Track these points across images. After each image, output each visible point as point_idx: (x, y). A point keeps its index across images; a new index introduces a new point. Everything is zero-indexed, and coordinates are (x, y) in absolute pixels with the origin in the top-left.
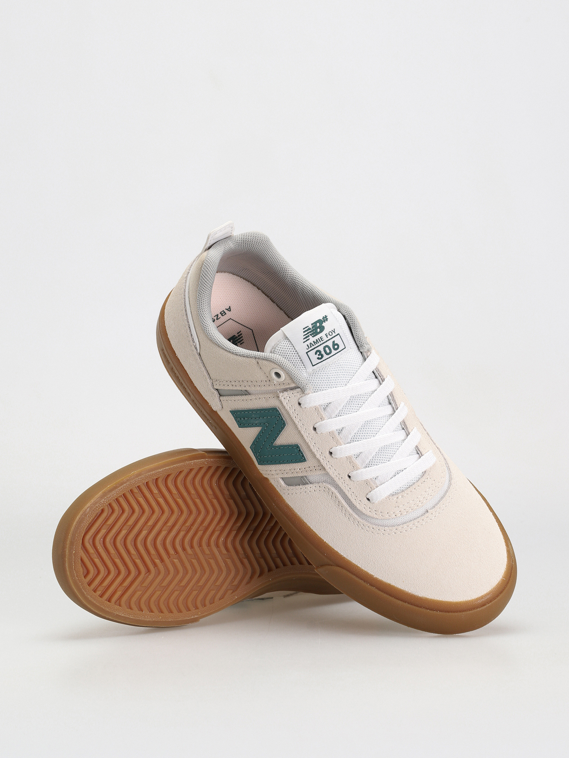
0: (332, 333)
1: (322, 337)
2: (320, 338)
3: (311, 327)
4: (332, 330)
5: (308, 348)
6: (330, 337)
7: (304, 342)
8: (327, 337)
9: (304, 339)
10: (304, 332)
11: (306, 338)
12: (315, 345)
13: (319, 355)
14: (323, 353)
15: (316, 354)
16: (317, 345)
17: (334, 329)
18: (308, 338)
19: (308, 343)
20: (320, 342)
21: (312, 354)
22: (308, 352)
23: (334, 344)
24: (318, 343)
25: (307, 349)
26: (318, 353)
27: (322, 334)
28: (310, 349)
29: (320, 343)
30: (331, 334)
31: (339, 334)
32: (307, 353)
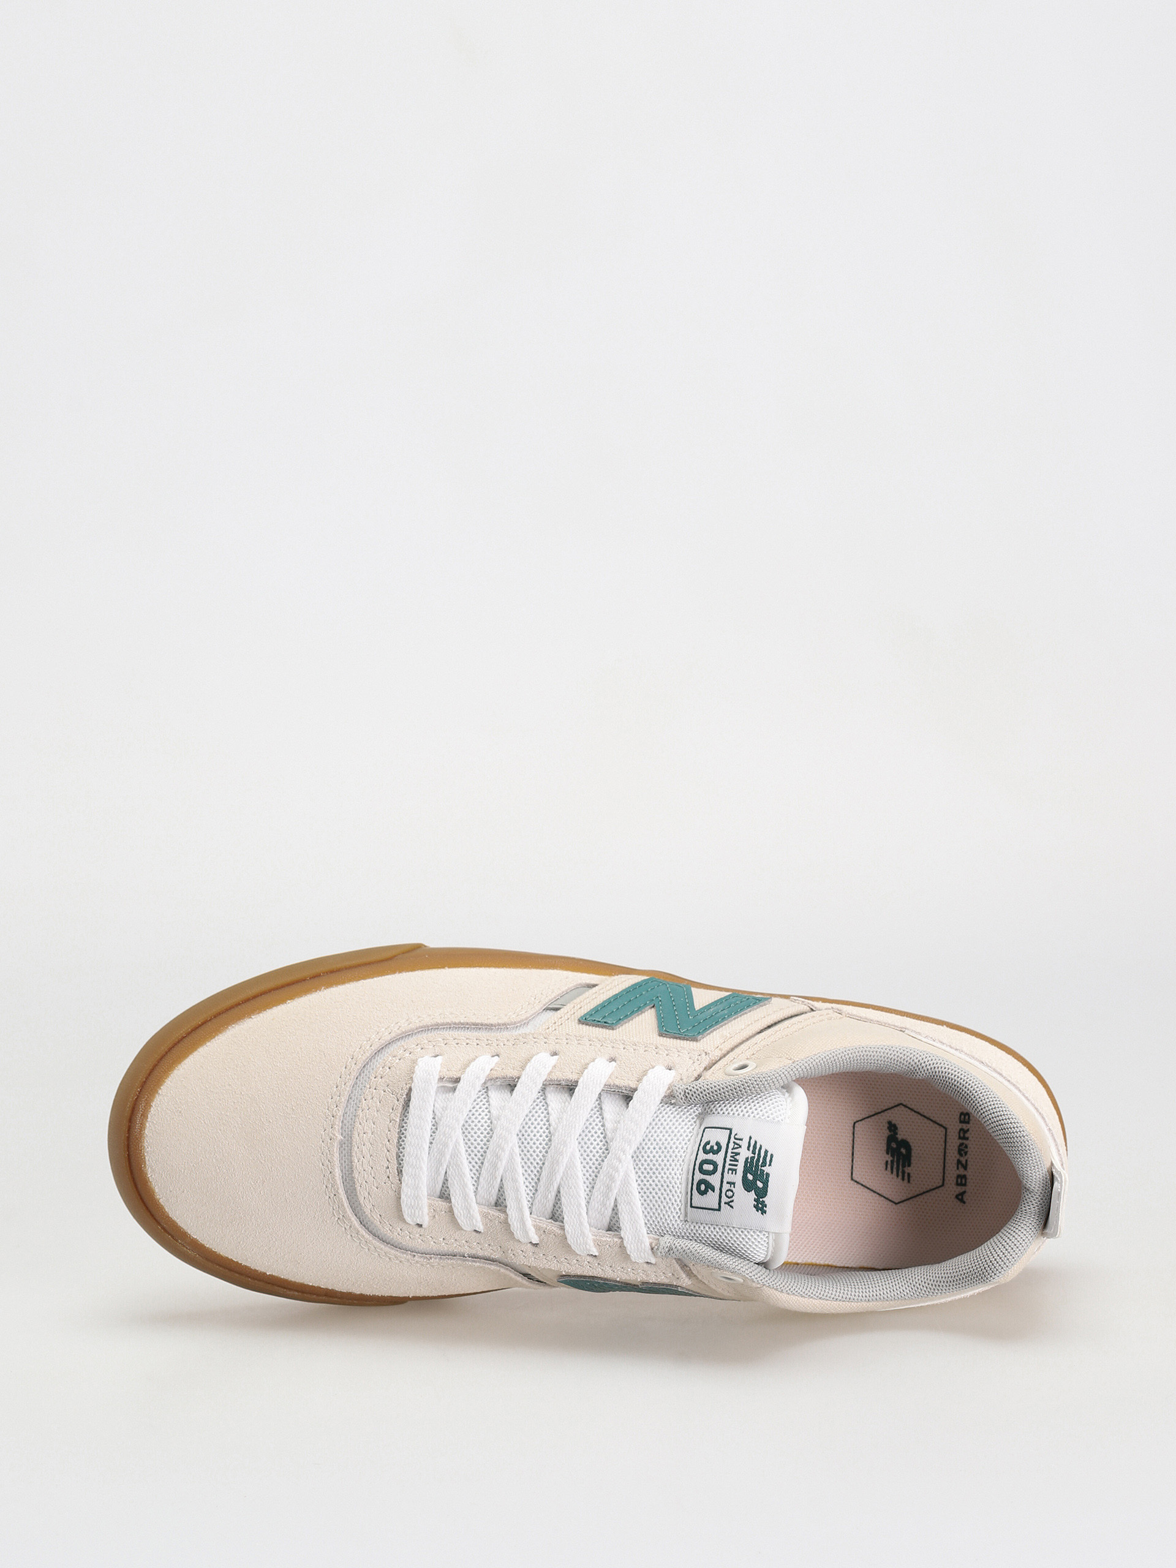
0: (729, 1198)
1: (736, 1174)
2: (736, 1170)
3: (766, 1169)
4: (733, 1201)
5: (736, 1137)
6: (726, 1187)
7: (750, 1138)
8: (728, 1183)
9: (756, 1142)
10: (766, 1152)
11: (754, 1147)
12: (732, 1153)
13: (712, 1147)
14: (710, 1156)
15: (718, 1144)
16: (729, 1154)
17: (732, 1207)
18: (751, 1148)
19: (744, 1144)
20: (730, 1165)
22: (731, 1133)
23: (710, 1187)
24: (731, 1160)
25: (736, 1134)
26: (715, 1148)
27: (738, 1178)
28: (732, 1139)
29: (728, 1162)
30: (730, 1194)
31: (719, 1210)
32: (731, 1130)
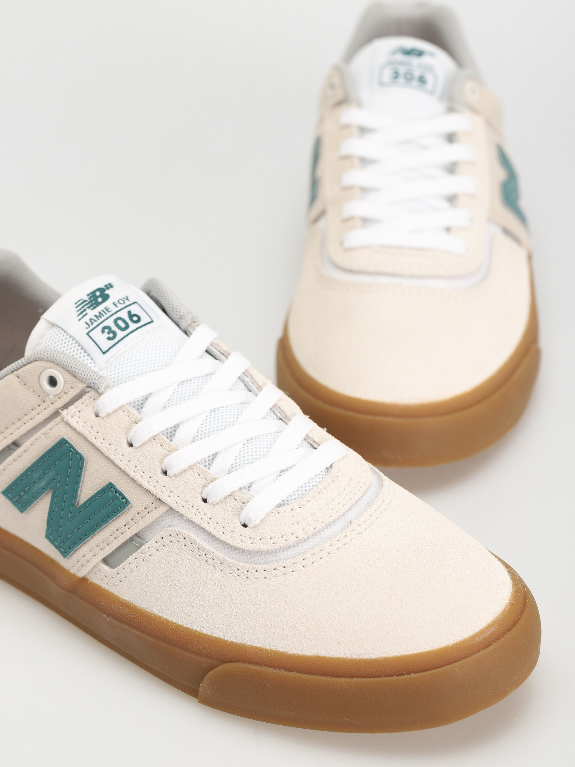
0: (124, 301)
1: (107, 307)
2: (105, 308)
3: (86, 298)
4: (123, 298)
5: (88, 326)
6: (120, 306)
7: (79, 320)
8: (117, 307)
9: (78, 315)
10: (77, 307)
11: (82, 313)
12: (99, 319)
13: (108, 333)
14: (114, 328)
15: (103, 331)
16: (101, 320)
17: (127, 296)
18: (84, 313)
19: (86, 319)
20: (106, 314)
21: (97, 334)
22: (89, 332)
23: (131, 316)
24: (103, 316)
25: (87, 328)
26: (107, 331)
27: (108, 304)
28: (92, 327)
29: (106, 316)
30: (121, 302)
31: (136, 302)
32: (88, 334)
